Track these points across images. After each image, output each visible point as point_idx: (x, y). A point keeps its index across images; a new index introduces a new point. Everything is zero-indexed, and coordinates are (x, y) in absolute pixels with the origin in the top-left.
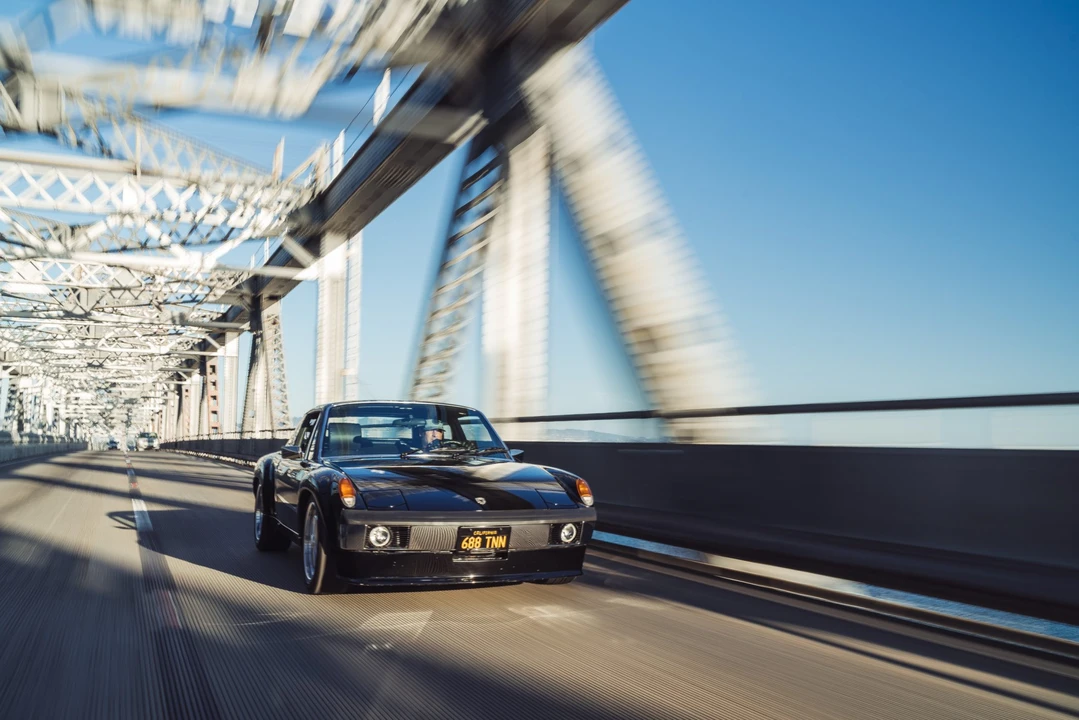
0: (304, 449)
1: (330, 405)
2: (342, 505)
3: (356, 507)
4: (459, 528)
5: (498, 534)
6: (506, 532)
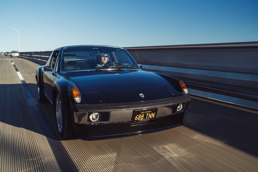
0: (53, 68)
1: (63, 48)
2: (74, 102)
3: (81, 103)
4: (134, 111)
5: (152, 112)
6: (155, 111)
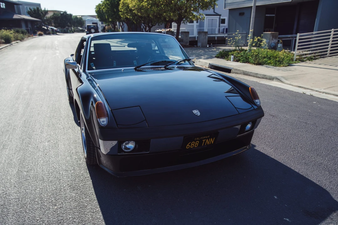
3: (109, 126)
4: (185, 137)
5: (210, 137)
6: (214, 135)
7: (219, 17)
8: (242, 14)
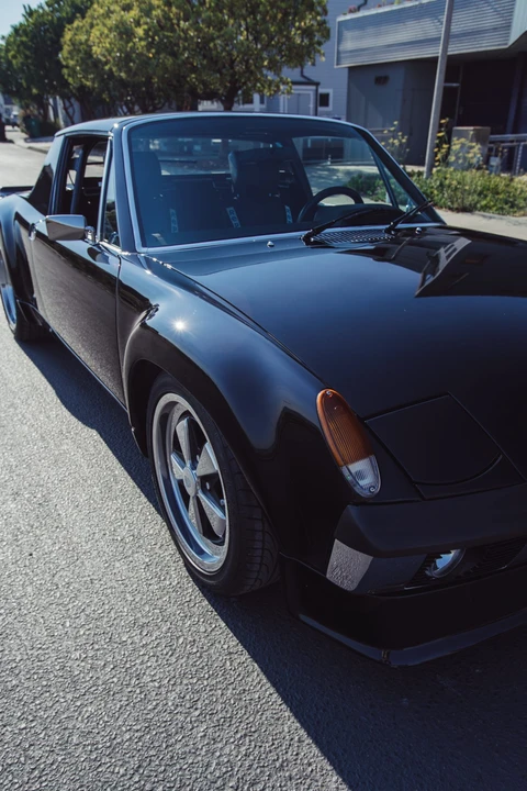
7: (314, 87)
8: (381, 80)
